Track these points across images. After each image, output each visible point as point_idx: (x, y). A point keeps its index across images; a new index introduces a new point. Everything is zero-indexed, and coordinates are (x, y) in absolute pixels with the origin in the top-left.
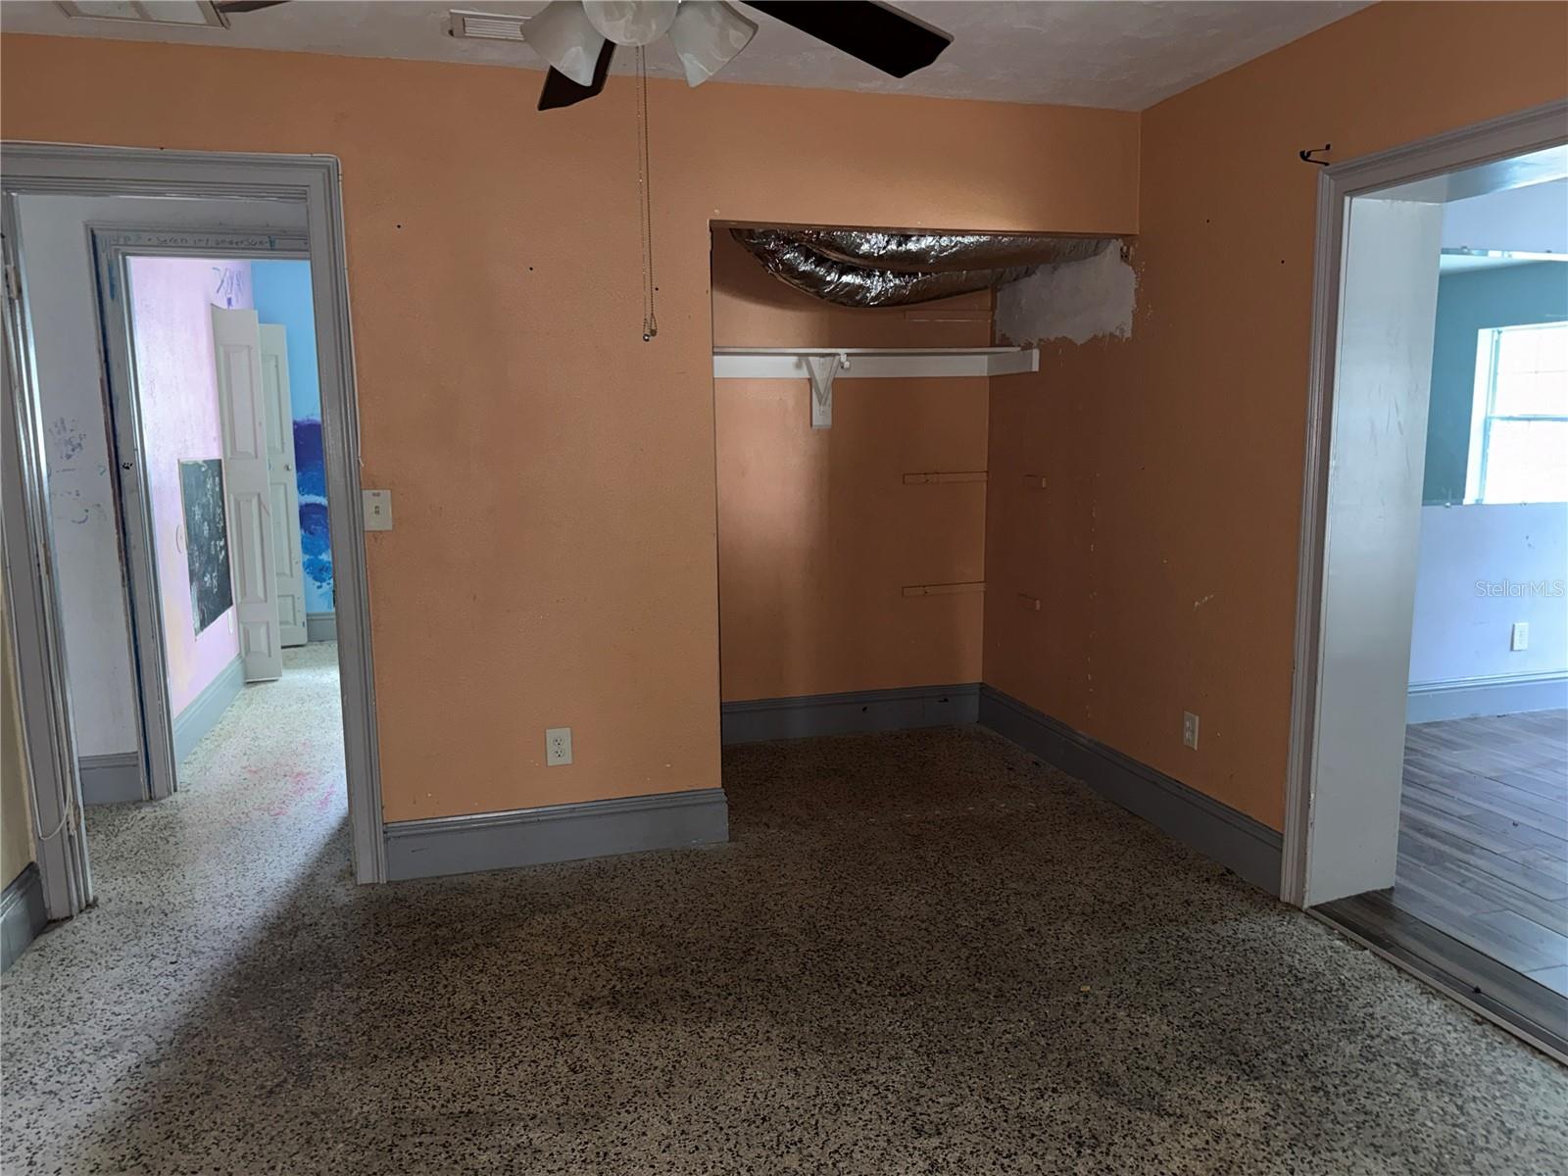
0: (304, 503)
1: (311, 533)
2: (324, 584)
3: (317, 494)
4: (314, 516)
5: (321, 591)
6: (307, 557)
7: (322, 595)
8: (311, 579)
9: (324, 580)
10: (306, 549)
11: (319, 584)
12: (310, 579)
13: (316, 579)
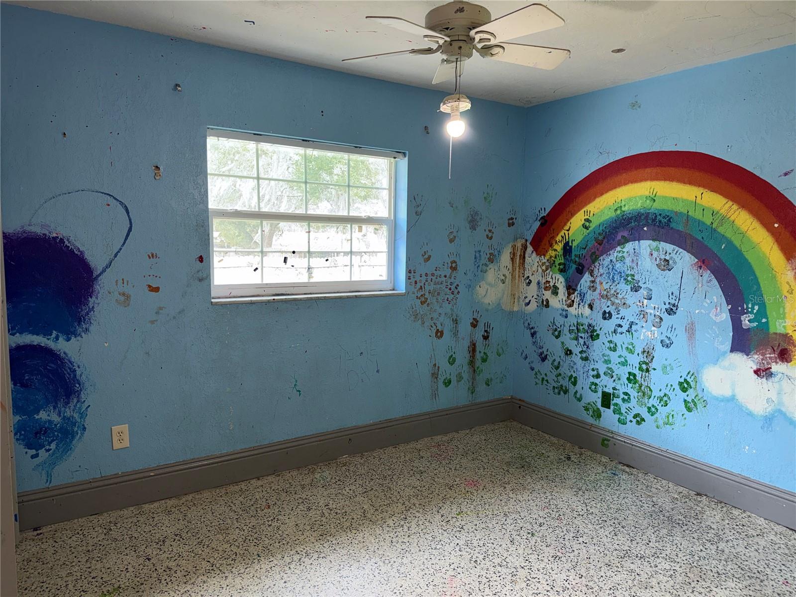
0: (14, 345)
1: (23, 385)
2: (42, 452)
3: (34, 333)
4: (28, 362)
5: (37, 461)
6: (18, 418)
7: (38, 465)
8: (22, 446)
9: (41, 446)
10: (17, 408)
11: (34, 452)
12: (22, 449)
13: (29, 446)
